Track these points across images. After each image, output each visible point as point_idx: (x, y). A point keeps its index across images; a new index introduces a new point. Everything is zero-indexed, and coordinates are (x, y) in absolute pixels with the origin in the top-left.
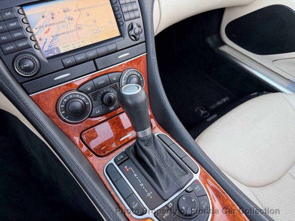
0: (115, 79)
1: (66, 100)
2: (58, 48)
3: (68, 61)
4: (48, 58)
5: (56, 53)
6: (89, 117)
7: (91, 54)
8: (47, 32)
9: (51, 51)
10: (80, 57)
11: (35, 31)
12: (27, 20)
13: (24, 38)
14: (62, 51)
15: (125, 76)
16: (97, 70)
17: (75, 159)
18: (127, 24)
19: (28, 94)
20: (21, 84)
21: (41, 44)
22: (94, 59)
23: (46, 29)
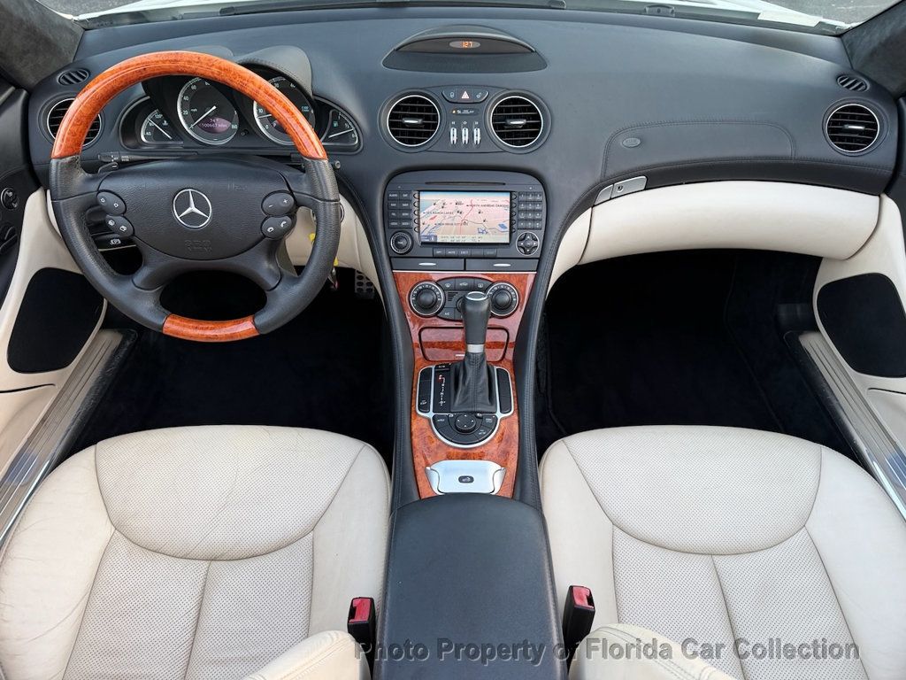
0: (480, 286)
1: (420, 288)
2: (436, 237)
3: (438, 252)
4: (423, 243)
5: (433, 240)
6: (436, 315)
7: (464, 252)
8: (432, 219)
9: (429, 237)
10: (452, 252)
11: (422, 215)
12: (419, 204)
13: (409, 219)
14: (439, 240)
15: (495, 287)
16: (465, 270)
17: (401, 345)
18: (521, 233)
19: (392, 269)
20: (390, 258)
21: (422, 227)
22: (465, 258)
23: (433, 215)
